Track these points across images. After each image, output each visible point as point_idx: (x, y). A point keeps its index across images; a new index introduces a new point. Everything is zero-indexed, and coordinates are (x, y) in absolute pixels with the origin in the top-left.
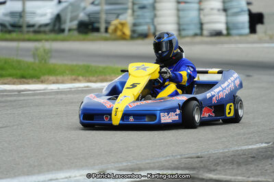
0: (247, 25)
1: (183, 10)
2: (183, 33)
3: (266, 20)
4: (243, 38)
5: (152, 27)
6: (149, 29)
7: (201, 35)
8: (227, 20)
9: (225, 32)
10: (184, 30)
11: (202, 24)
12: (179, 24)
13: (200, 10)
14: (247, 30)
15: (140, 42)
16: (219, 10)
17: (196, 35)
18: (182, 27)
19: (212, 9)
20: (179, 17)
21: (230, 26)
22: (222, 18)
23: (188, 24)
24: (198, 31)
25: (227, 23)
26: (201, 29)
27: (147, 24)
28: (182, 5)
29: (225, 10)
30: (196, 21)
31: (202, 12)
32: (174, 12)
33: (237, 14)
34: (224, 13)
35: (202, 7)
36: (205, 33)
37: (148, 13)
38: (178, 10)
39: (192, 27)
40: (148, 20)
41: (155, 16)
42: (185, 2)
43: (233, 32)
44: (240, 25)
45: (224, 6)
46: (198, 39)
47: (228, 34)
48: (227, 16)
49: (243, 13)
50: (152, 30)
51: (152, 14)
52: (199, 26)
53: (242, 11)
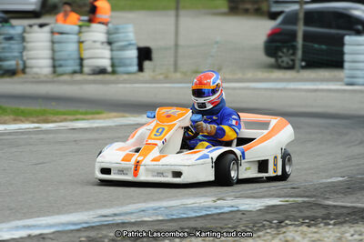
0: (135, 61)
1: (59, 42)
2: (59, 70)
3: (154, 55)
4: (133, 77)
5: (21, 62)
6: (17, 64)
7: (81, 72)
8: (112, 55)
9: (109, 69)
10: (60, 66)
11: (82, 60)
12: (53, 59)
13: (81, 42)
14: (135, 68)
15: (7, 79)
16: (103, 43)
17: (75, 72)
18: (57, 63)
19: (95, 42)
20: (53, 51)
21: (116, 62)
22: (106, 52)
23: (65, 60)
24: (77, 68)
25: (112, 59)
26: (81, 65)
27: (14, 58)
28: (57, 37)
29: (110, 43)
30: (75, 55)
31: (82, 45)
32: (48, 44)
33: (123, 48)
34: (108, 47)
35: (82, 39)
36: (86, 70)
37: (15, 46)
38: (53, 42)
39: (71, 62)
40: (16, 54)
41: (24, 48)
42: (61, 33)
43: (119, 69)
44: (128, 62)
45: (108, 39)
46: (78, 77)
47: (114, 72)
48: (112, 50)
49: (131, 47)
50: (21, 67)
51: (20, 46)
52: (78, 61)
53: (130, 44)
